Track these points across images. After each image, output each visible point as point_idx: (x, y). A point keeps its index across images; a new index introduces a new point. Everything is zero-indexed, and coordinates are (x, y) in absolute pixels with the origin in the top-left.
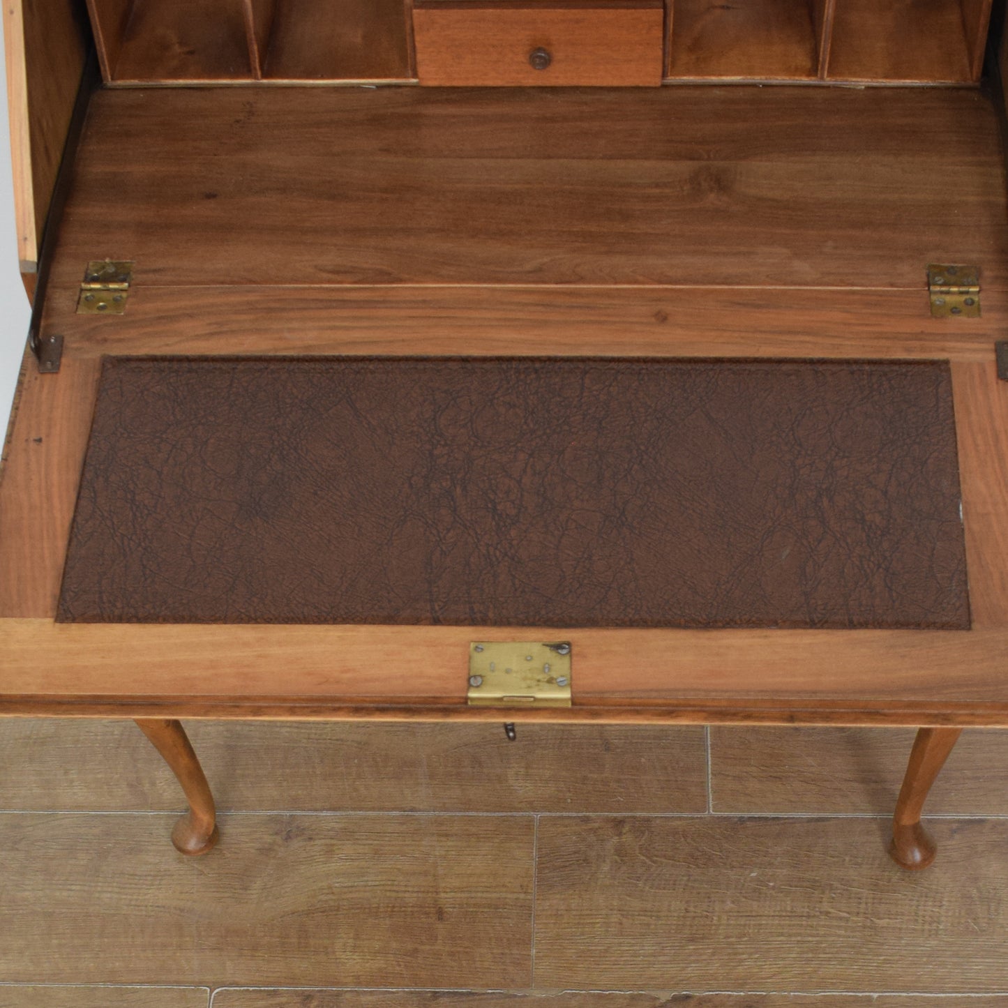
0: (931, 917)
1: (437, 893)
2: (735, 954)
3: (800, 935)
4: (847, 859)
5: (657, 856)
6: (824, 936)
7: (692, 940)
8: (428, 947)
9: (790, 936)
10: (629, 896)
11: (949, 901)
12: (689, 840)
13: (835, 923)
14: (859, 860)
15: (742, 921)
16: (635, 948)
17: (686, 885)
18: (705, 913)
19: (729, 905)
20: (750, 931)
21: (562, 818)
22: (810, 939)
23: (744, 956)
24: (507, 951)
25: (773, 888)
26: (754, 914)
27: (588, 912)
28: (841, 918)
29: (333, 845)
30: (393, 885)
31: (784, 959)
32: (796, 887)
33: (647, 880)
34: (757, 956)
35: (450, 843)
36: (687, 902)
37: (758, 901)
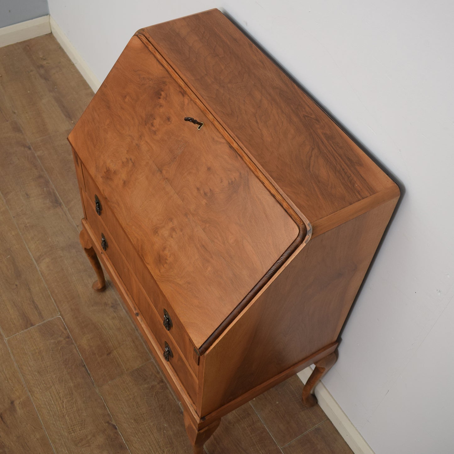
1: (115, 349)
2: (137, 434)
3: (152, 448)
4: (186, 448)
5: (157, 397)
7: (135, 420)
8: (97, 356)
9: (151, 445)
10: (140, 396)
12: (167, 402)
14: (187, 452)
15: (148, 430)
16: (124, 407)
17: (152, 409)
18: (145, 419)
19: (152, 424)
20: (146, 434)
21: (155, 366)
22: (153, 451)
23: (137, 436)
24: (106, 376)
25: (164, 433)
26: (153, 432)
27: (129, 389)
29: (116, 318)
30: (112, 338)
31: (142, 448)
32: (168, 439)
33: (148, 398)
34: (139, 440)
35: (132, 344)
36: (147, 412)
37: (157, 431)
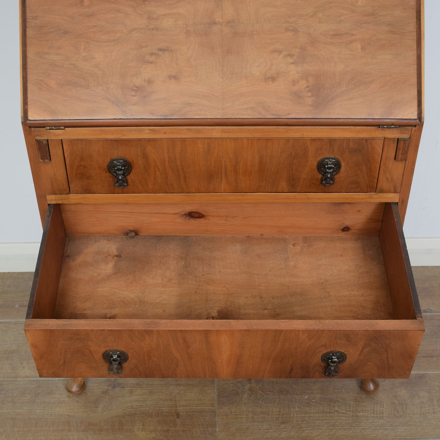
0: (379, 411)
1: (176, 407)
3: (327, 420)
4: (343, 390)
5: (266, 391)
6: (337, 420)
7: (283, 423)
8: (173, 429)
9: (323, 420)
10: (256, 407)
11: (387, 405)
12: (279, 385)
13: (341, 415)
14: (348, 391)
15: (303, 415)
16: (259, 427)
17: (279, 402)
18: (288, 412)
19: (297, 409)
20: (307, 419)
22: (331, 421)
23: (305, 429)
24: (206, 429)
25: (315, 402)
26: (307, 412)
27: (238, 413)
28: (343, 413)
29: (133, 390)
30: (158, 405)
31: (321, 429)
32: (324, 401)
33: (263, 400)
34: (310, 428)
35: (181, 388)
36: (280, 408)
37: (309, 407)
